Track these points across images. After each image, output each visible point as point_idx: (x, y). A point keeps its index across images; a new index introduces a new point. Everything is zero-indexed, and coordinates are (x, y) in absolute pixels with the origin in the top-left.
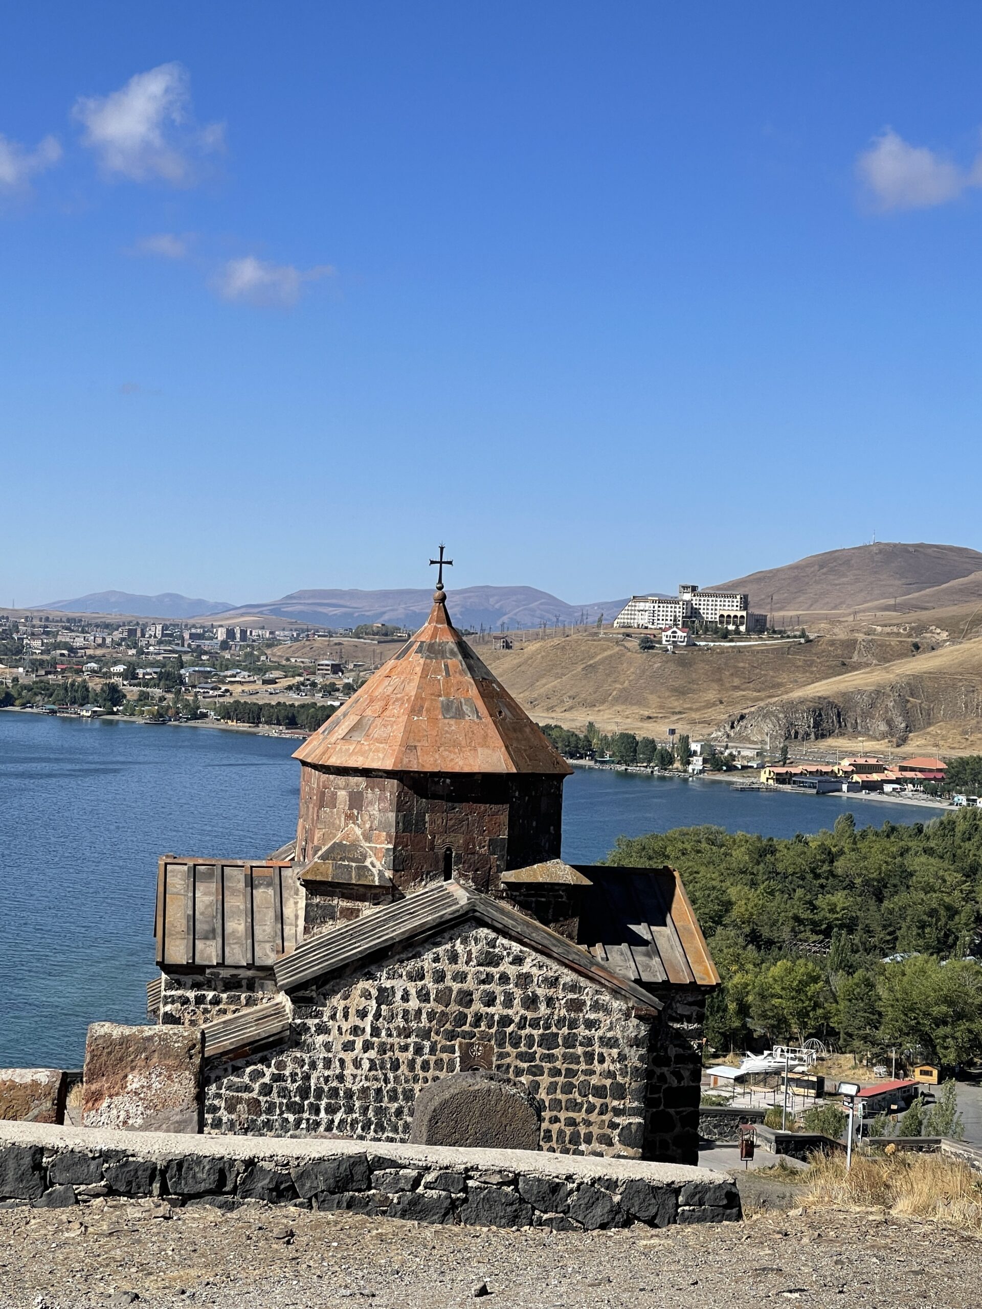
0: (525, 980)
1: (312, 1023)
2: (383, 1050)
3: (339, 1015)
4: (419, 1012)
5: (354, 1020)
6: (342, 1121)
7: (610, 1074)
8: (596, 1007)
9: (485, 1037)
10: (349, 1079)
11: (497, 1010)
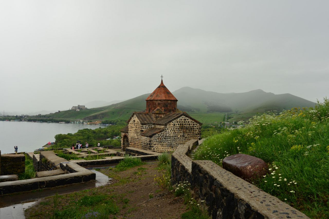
0: (189, 122)
1: (167, 128)
2: (174, 131)
3: (170, 127)
4: (178, 126)
5: (171, 128)
6: (170, 140)
7: (197, 132)
8: (196, 124)
9: (185, 129)
10: (171, 135)
11: (186, 126)
